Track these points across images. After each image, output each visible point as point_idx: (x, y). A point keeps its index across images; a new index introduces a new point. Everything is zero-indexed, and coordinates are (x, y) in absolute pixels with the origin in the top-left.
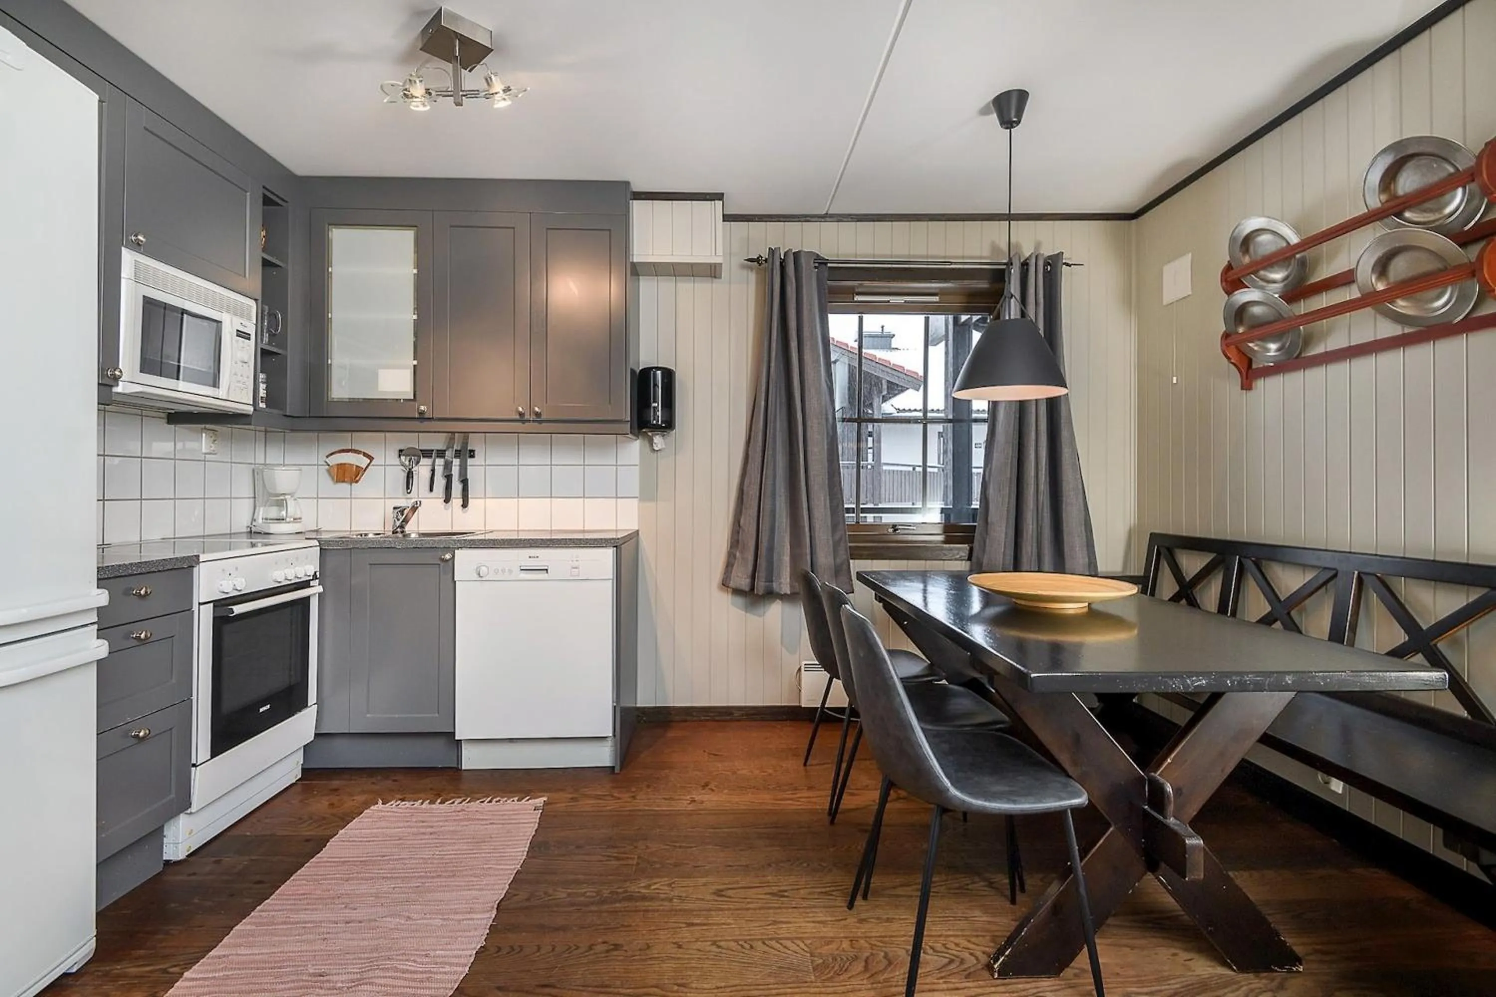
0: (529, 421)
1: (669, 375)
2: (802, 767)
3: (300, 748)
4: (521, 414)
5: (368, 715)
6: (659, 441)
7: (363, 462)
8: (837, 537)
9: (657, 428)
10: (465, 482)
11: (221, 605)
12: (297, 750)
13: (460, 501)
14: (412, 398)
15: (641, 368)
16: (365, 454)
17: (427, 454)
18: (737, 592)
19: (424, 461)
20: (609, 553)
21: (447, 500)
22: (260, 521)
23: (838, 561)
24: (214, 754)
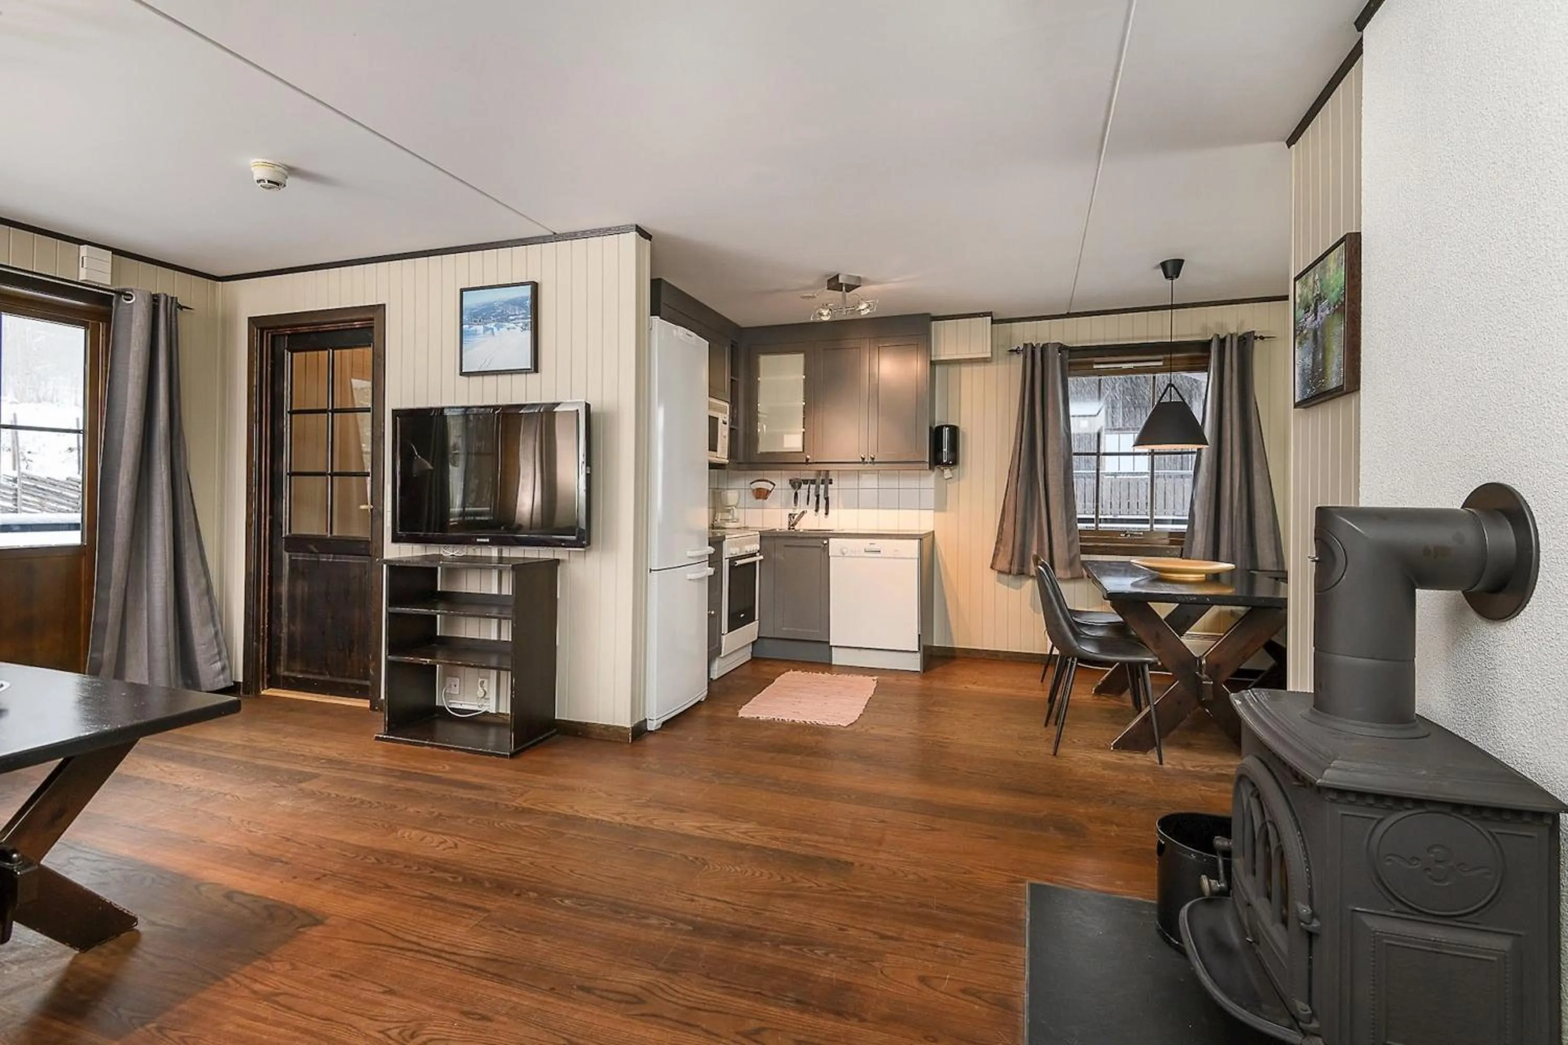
0: (867, 463)
1: (954, 430)
2: (1040, 683)
3: (749, 644)
4: (863, 459)
5: (784, 629)
6: (947, 473)
7: (770, 487)
8: (1070, 539)
9: (947, 464)
10: (827, 499)
11: (732, 560)
12: (745, 646)
13: (824, 511)
14: (801, 450)
15: (936, 425)
16: (771, 483)
17: (806, 482)
18: (1000, 572)
19: (803, 486)
20: (916, 543)
21: (817, 510)
22: (719, 520)
23: (1072, 555)
24: (729, 631)
